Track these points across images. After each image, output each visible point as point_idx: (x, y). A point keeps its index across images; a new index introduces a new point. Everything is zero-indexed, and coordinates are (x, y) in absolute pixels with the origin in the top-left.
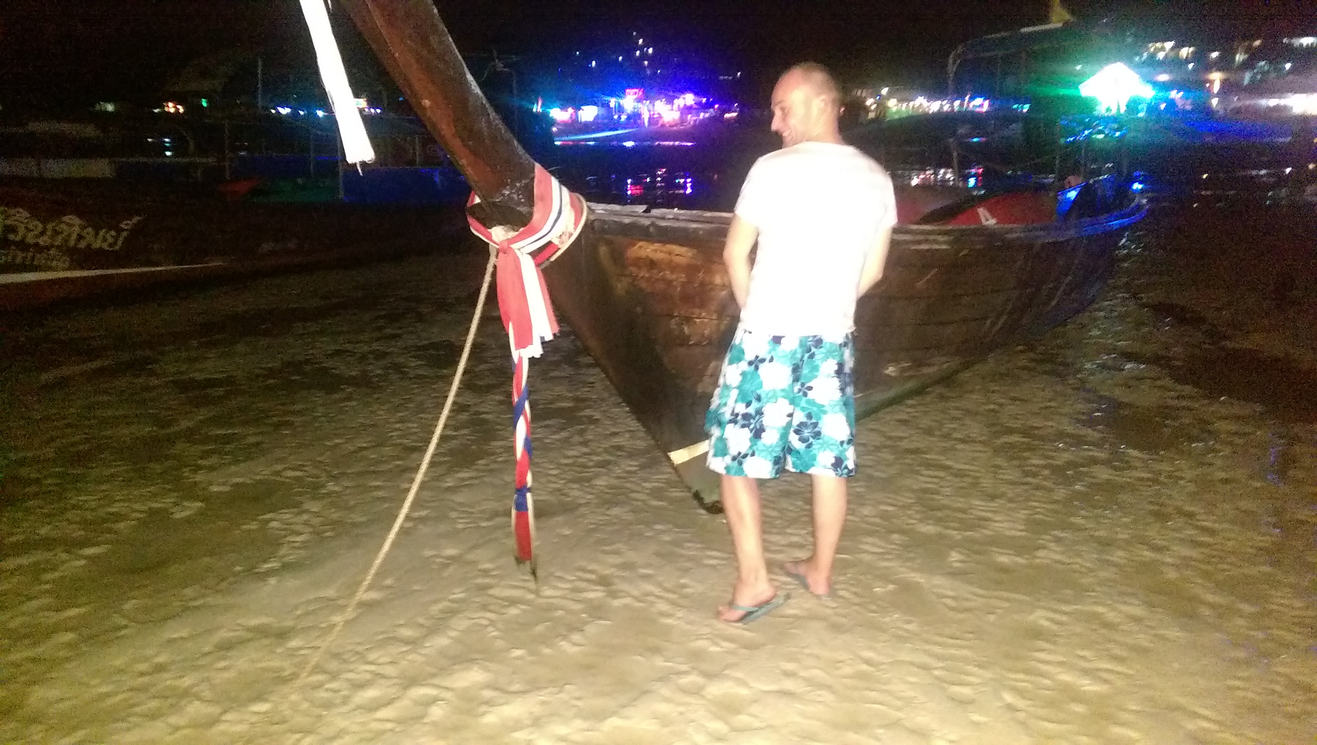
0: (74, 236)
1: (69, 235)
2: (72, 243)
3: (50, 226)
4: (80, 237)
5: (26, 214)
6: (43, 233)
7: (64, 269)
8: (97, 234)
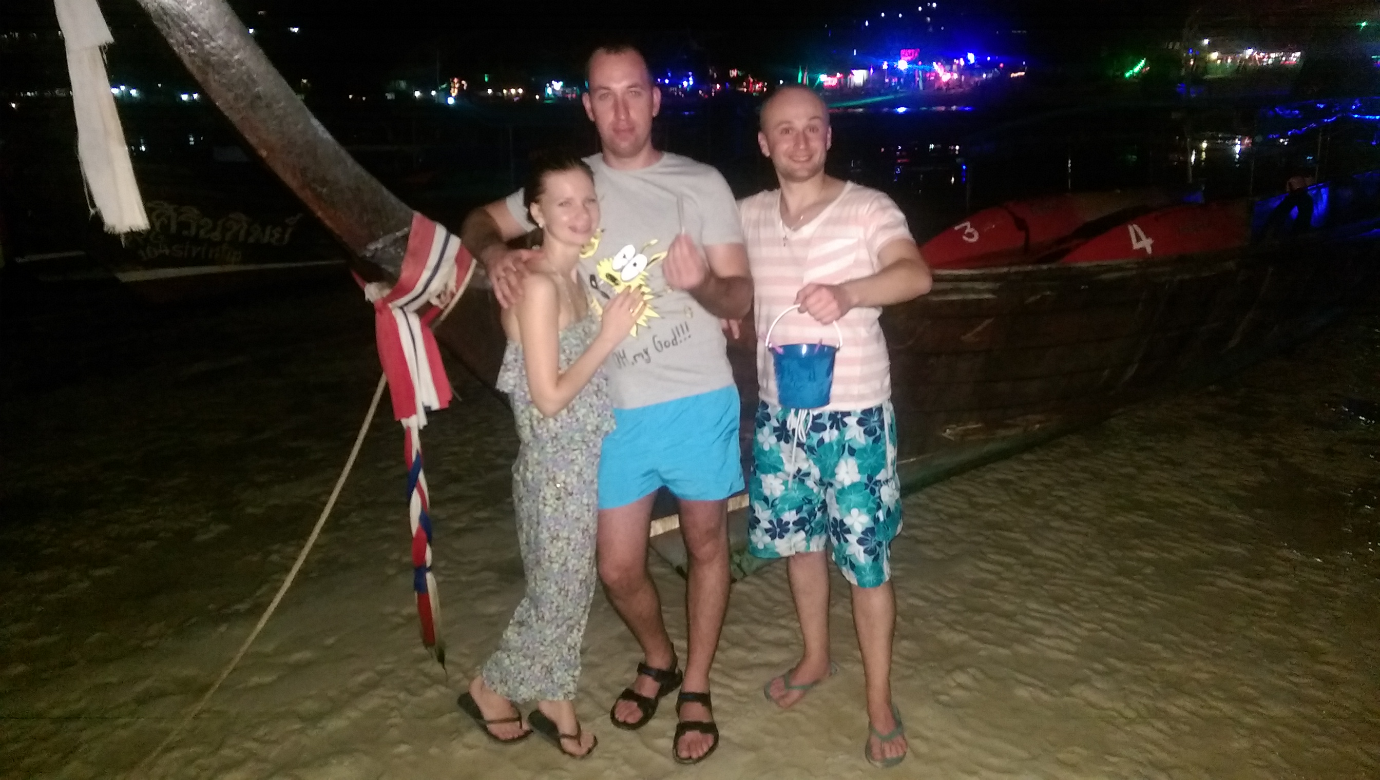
0: (242, 232)
1: (239, 232)
2: (241, 238)
3: (220, 223)
4: (248, 234)
5: (196, 211)
6: (214, 229)
7: (236, 263)
8: (263, 231)
